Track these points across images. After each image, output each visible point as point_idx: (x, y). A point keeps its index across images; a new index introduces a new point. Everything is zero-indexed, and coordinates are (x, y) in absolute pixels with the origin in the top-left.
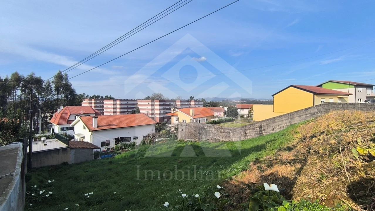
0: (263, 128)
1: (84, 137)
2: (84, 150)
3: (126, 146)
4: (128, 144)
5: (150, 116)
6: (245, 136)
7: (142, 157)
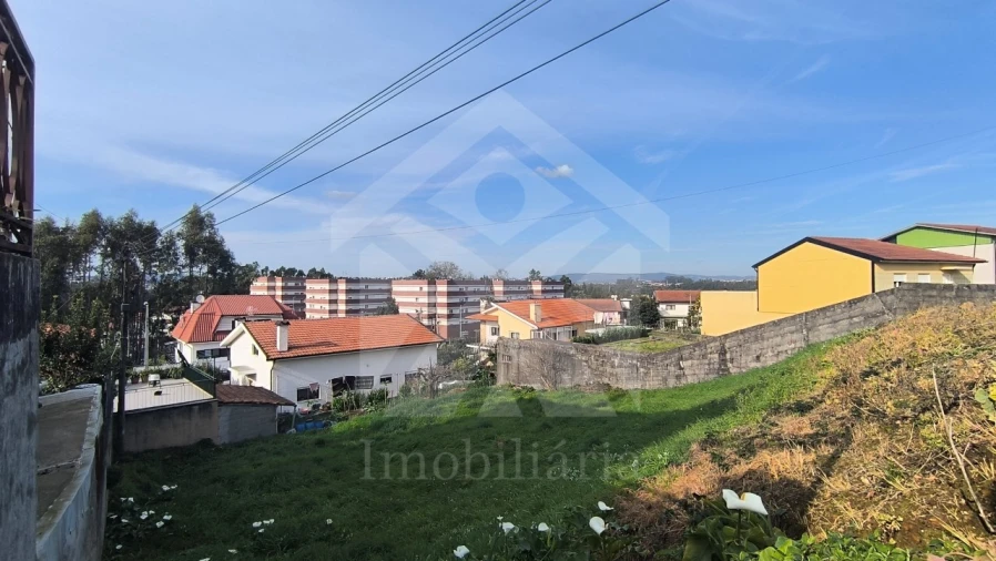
0: (728, 356)
1: (253, 376)
2: (254, 408)
3: (360, 401)
4: (366, 396)
6: (678, 377)
7: (401, 430)
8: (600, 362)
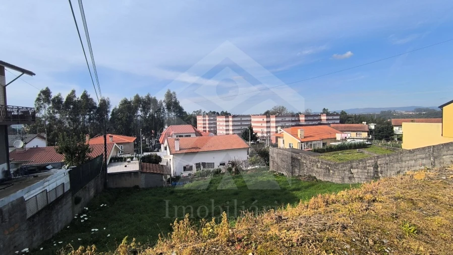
6: (350, 178)
8: (311, 165)
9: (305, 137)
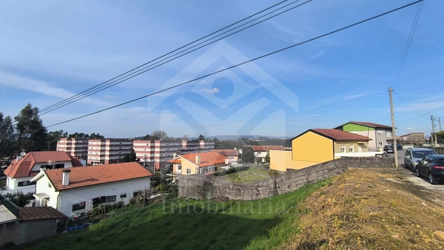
0: (277, 185)
1: (48, 199)
3: (108, 209)
4: (112, 205)
5: (149, 160)
6: (257, 195)
7: (126, 228)
8: (224, 187)
9: (201, 163)
